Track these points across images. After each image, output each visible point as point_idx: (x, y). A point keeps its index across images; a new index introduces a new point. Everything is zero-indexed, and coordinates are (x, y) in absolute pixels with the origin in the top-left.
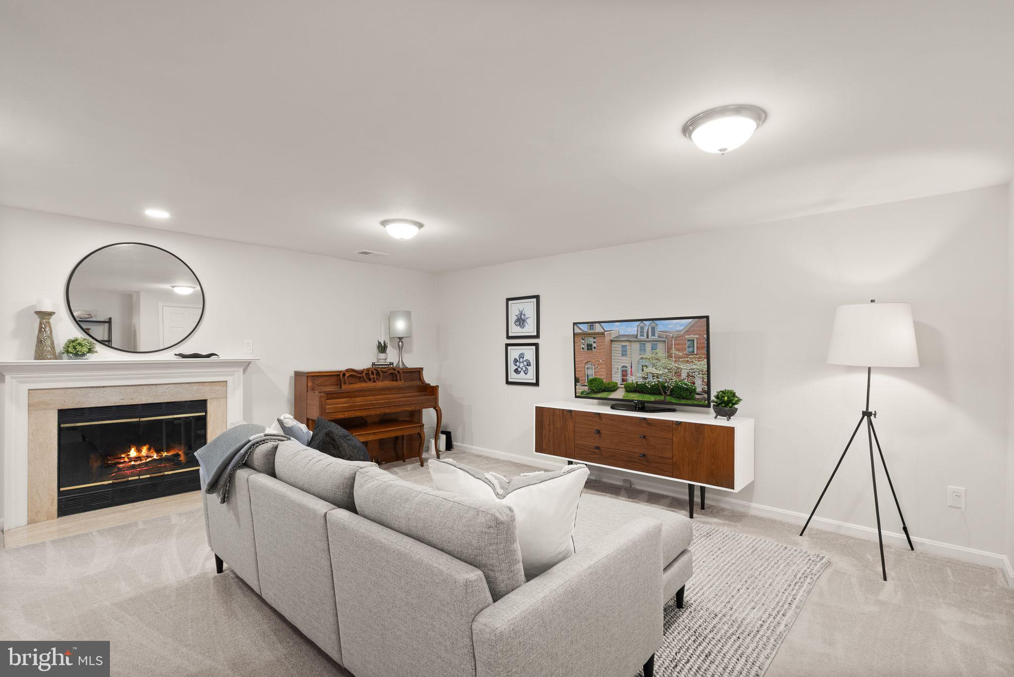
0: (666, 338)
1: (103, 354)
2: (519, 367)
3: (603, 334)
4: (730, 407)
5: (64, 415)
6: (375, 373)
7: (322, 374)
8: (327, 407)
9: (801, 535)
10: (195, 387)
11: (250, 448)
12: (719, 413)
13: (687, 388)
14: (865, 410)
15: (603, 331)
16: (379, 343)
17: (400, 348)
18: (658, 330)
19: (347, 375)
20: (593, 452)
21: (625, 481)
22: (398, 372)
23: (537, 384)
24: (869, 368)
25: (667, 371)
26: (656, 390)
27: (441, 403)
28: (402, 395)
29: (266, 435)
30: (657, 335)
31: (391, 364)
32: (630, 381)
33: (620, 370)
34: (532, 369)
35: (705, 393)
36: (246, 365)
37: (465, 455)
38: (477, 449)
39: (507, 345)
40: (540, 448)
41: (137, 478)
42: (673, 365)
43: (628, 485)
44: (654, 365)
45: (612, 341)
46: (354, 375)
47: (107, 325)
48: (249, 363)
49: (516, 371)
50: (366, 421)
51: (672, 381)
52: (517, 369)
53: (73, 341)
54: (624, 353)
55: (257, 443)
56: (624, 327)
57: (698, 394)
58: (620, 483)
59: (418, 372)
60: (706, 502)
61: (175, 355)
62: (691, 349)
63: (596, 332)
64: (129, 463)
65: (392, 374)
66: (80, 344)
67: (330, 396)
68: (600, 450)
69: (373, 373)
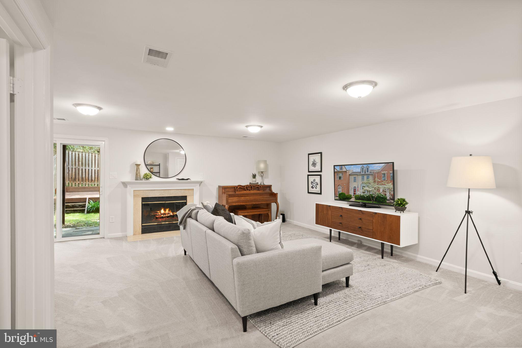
0: (373, 173)
1: (154, 179)
2: (313, 185)
3: (346, 172)
4: (402, 206)
5: (144, 199)
6: (251, 187)
7: (228, 187)
8: (229, 200)
9: (437, 271)
10: (183, 191)
11: (191, 211)
12: (397, 209)
13: (383, 197)
14: (467, 210)
15: (346, 170)
16: (253, 174)
17: (262, 177)
18: (370, 169)
19: (238, 188)
20: (339, 225)
21: (358, 240)
22: (260, 187)
23: (321, 193)
24: (469, 189)
25: (374, 189)
26: (369, 198)
27: (279, 201)
28: (261, 197)
29: (196, 207)
30: (369, 172)
31: (258, 183)
32: (357, 194)
33: (353, 188)
34: (319, 186)
35: (391, 199)
36: (200, 183)
37: (290, 225)
38: (295, 222)
39: (308, 175)
40: (317, 223)
41: (164, 223)
42: (376, 186)
43: (360, 243)
44: (368, 186)
45: (350, 175)
46: (241, 188)
47: (159, 166)
48: (202, 182)
49: (312, 187)
50: (246, 207)
51: (375, 193)
52: (312, 186)
53: (146, 174)
54: (355, 181)
55: (193, 210)
56: (355, 168)
57: (388, 200)
58: (356, 242)
59: (270, 187)
60: (393, 252)
61: (177, 179)
62: (384, 178)
63: (343, 171)
64: (161, 216)
65: (258, 187)
66: (147, 175)
67: (230, 196)
68: (342, 224)
69: (249, 187)
